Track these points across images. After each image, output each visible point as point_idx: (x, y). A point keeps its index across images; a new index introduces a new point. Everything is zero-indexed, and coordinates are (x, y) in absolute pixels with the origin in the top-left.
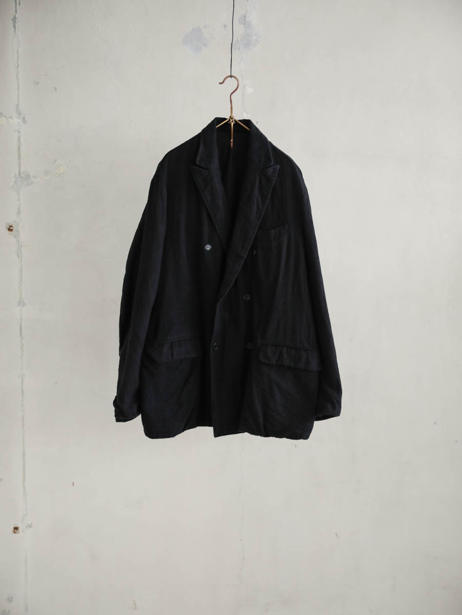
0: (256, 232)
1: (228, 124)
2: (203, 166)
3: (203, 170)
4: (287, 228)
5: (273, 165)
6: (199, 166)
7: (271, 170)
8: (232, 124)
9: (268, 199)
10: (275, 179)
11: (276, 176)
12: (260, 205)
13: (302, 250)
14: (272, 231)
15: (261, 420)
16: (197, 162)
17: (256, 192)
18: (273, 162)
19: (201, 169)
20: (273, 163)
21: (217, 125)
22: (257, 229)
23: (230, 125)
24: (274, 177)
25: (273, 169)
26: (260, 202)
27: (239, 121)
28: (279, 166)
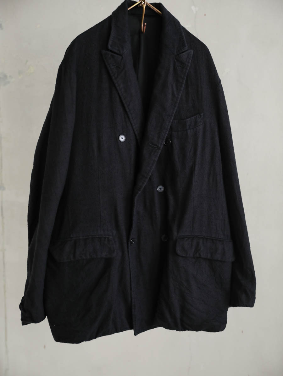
0: (171, 121)
1: (139, 7)
2: (116, 51)
3: (116, 55)
4: (202, 116)
5: (187, 50)
6: (111, 51)
7: (184, 56)
8: (144, 7)
9: (183, 86)
10: (189, 64)
11: (190, 61)
12: (175, 93)
13: (217, 139)
14: (188, 120)
15: (178, 315)
16: (110, 47)
17: (171, 79)
18: (187, 46)
19: (114, 54)
20: (186, 48)
21: (129, 7)
22: (172, 118)
23: (142, 7)
24: (189, 62)
25: (187, 55)
26: (175, 89)
27: (151, 4)
28: (192, 51)
